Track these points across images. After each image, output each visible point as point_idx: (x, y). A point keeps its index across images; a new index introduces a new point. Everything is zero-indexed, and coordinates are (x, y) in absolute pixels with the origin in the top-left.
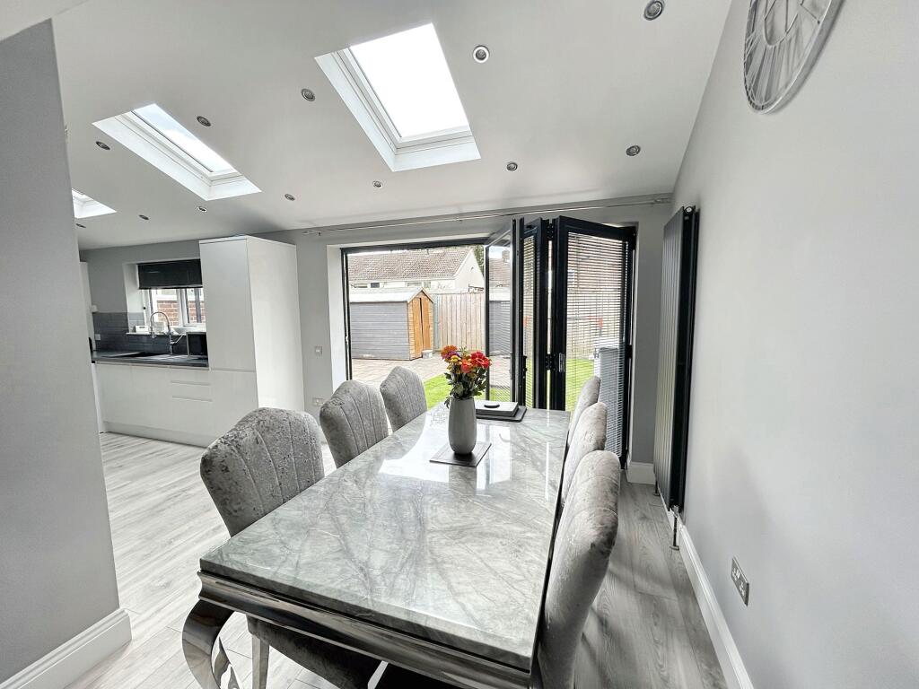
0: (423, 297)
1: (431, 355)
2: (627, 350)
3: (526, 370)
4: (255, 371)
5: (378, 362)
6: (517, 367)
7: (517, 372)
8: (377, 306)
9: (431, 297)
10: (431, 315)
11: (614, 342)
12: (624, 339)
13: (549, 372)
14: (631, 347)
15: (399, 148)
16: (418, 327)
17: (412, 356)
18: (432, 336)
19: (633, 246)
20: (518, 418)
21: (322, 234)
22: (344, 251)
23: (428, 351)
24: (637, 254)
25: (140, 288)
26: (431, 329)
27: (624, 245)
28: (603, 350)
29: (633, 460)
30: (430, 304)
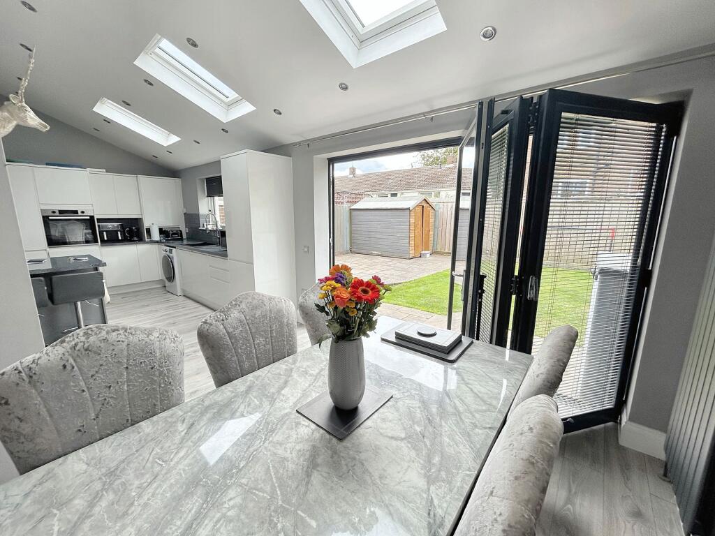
0: (425, 205)
1: (428, 256)
2: (642, 276)
3: (483, 291)
4: (253, 264)
5: (382, 259)
6: (471, 288)
7: (470, 293)
8: (385, 212)
9: (433, 205)
10: (432, 221)
11: (622, 260)
12: (639, 261)
13: (514, 297)
14: (650, 273)
15: (363, 41)
16: (419, 230)
17: (411, 256)
18: (431, 239)
19: (675, 131)
20: (453, 357)
21: (310, 146)
22: (332, 161)
23: (426, 252)
24: (681, 143)
25: (207, 196)
26: (431, 233)
27: (659, 130)
28: (605, 272)
29: (631, 419)
30: (432, 211)
